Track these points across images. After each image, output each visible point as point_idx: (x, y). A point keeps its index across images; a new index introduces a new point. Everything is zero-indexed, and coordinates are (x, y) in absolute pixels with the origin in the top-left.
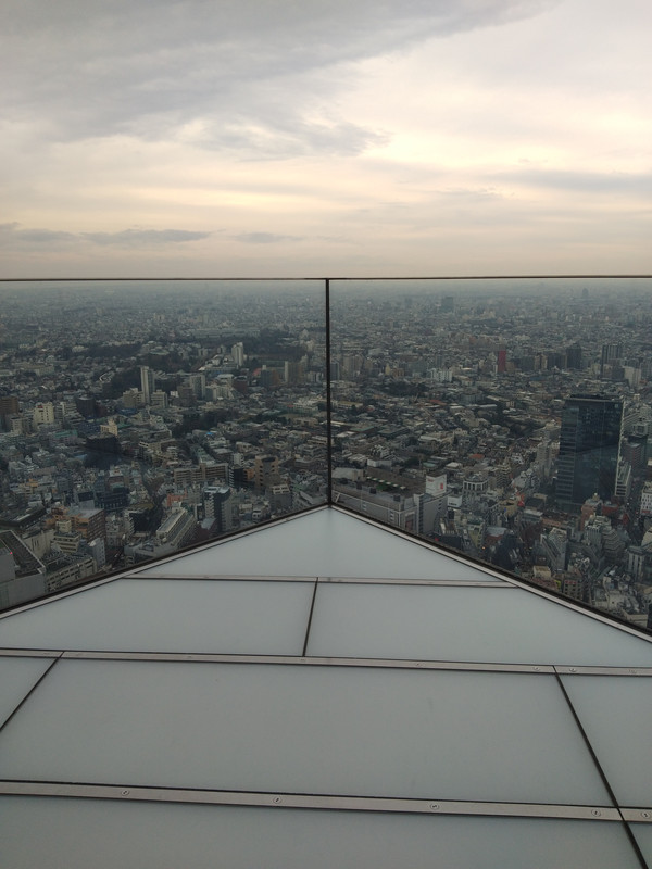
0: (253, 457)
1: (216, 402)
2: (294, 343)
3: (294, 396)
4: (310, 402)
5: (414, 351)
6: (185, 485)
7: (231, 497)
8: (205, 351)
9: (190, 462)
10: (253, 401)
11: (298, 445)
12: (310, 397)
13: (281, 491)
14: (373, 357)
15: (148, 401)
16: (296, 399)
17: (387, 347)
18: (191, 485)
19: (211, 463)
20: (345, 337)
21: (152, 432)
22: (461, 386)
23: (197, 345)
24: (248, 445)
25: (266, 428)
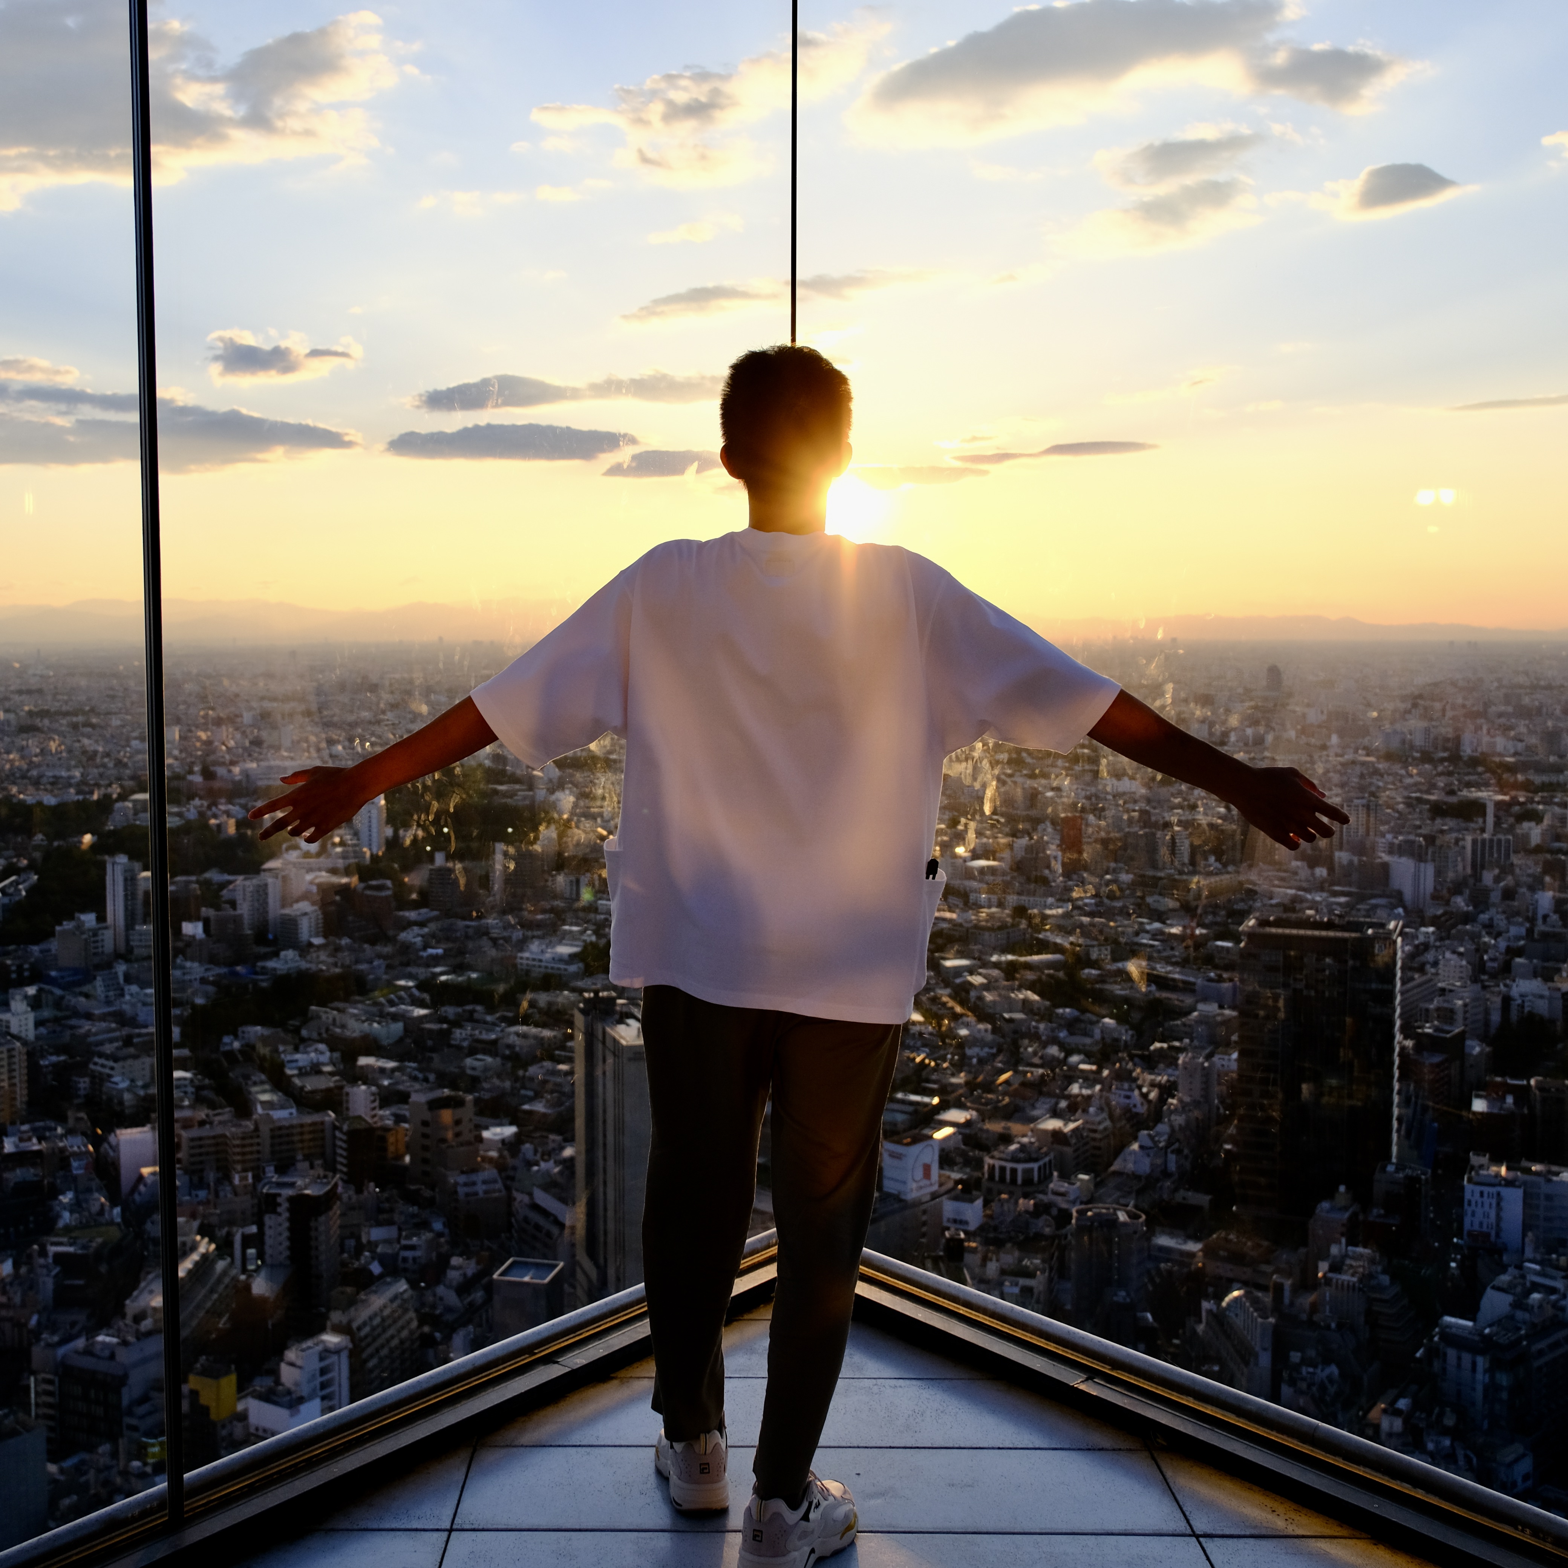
0: (403, 1098)
1: (305, 949)
2: (521, 798)
3: (518, 934)
4: (564, 950)
6: (211, 1176)
7: (337, 1209)
9: (227, 1113)
10: (406, 948)
11: (525, 1066)
12: (563, 938)
13: (480, 1188)
15: (122, 947)
16: (522, 944)
18: (228, 1178)
19: (284, 1115)
21: (126, 1031)
22: (966, 906)
24: (391, 1064)
25: (443, 1020)
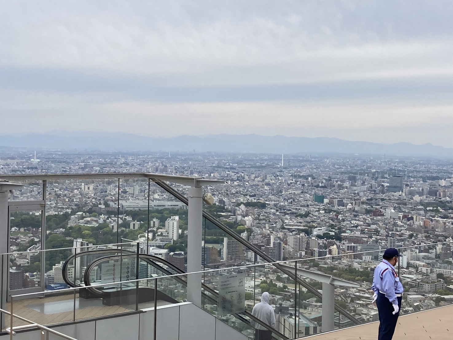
2: (231, 220)
5: (362, 232)
8: (137, 224)
14: (319, 237)
17: (332, 226)
20: (285, 214)
22: (417, 272)
23: (129, 218)
